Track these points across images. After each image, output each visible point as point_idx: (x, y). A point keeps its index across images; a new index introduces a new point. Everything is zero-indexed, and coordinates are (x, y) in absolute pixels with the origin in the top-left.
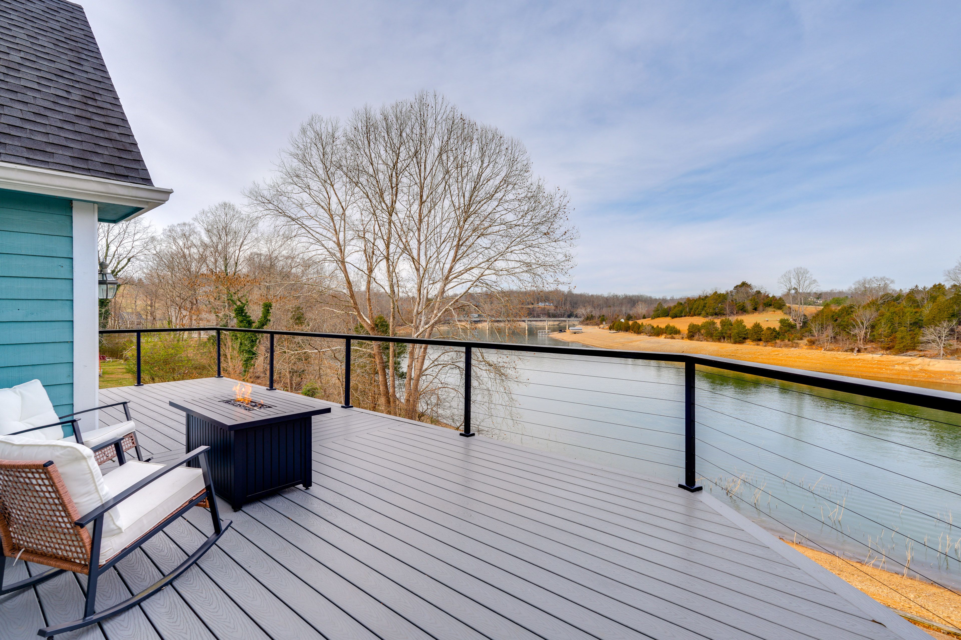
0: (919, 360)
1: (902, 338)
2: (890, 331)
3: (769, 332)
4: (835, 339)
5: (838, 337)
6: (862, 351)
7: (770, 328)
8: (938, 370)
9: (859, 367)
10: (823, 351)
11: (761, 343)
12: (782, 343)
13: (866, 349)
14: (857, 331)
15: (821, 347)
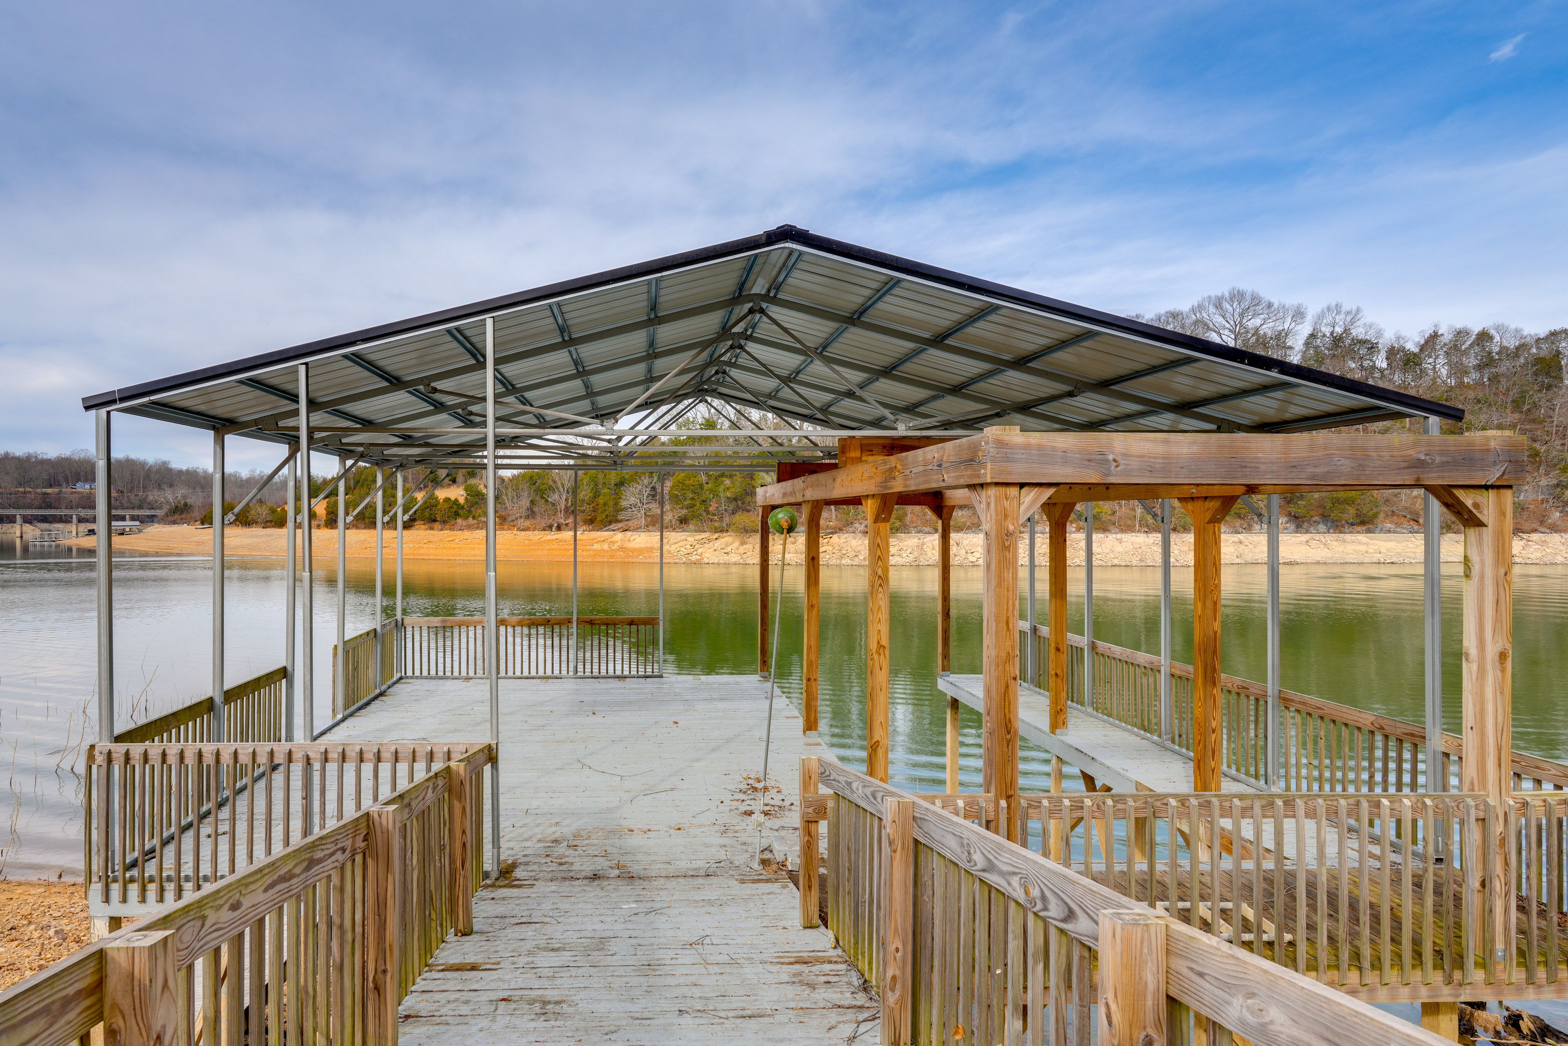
0: (619, 536)
1: (605, 504)
2: (592, 494)
3: (446, 506)
4: (531, 514)
5: (536, 509)
6: (563, 527)
7: (449, 499)
8: (637, 546)
9: (553, 550)
10: (515, 532)
11: (437, 525)
12: (464, 523)
13: (567, 525)
14: (556, 497)
15: (514, 526)
